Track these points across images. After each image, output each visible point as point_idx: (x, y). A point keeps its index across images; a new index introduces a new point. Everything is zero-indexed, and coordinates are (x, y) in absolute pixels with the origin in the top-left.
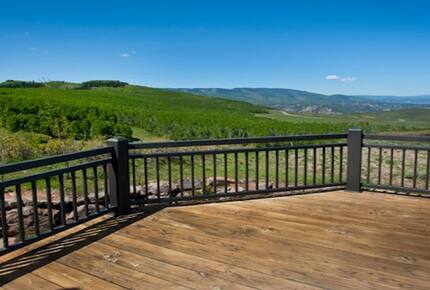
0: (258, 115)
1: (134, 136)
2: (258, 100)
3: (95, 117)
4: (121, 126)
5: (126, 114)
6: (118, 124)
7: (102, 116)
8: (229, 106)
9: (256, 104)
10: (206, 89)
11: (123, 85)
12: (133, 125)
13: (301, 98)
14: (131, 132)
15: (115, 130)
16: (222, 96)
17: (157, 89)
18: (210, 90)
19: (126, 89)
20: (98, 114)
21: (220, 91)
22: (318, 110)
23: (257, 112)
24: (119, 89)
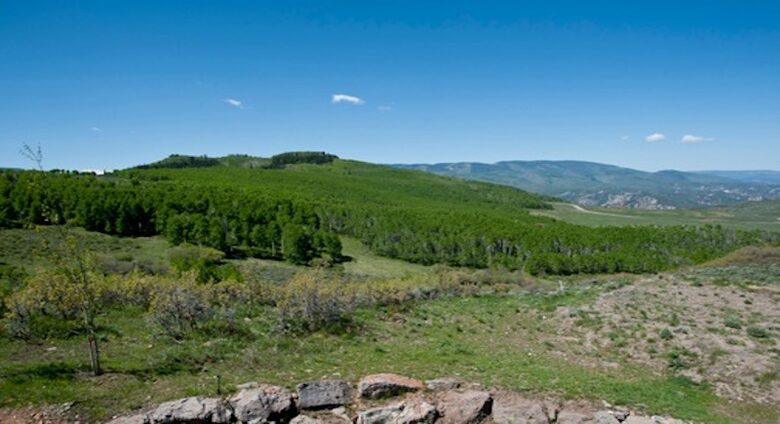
0: (534, 213)
1: (344, 253)
2: (535, 184)
3: (286, 218)
4: (324, 235)
5: (333, 212)
6: (322, 232)
7: (298, 216)
8: (490, 196)
9: (532, 190)
10: (454, 165)
11: (330, 159)
12: (343, 233)
13: (605, 180)
14: (338, 246)
15: (316, 241)
16: (479, 177)
17: (382, 166)
18: (461, 165)
19: (334, 167)
20: (291, 214)
21: (476, 167)
22: (633, 201)
23: (533, 207)
24: (324, 166)
